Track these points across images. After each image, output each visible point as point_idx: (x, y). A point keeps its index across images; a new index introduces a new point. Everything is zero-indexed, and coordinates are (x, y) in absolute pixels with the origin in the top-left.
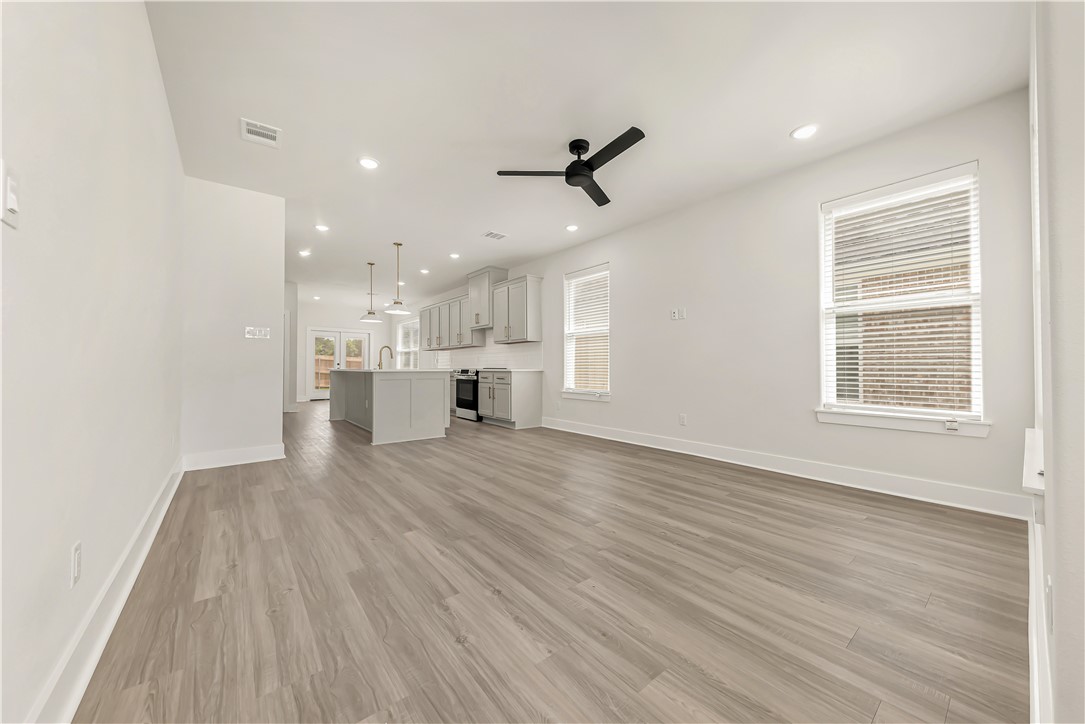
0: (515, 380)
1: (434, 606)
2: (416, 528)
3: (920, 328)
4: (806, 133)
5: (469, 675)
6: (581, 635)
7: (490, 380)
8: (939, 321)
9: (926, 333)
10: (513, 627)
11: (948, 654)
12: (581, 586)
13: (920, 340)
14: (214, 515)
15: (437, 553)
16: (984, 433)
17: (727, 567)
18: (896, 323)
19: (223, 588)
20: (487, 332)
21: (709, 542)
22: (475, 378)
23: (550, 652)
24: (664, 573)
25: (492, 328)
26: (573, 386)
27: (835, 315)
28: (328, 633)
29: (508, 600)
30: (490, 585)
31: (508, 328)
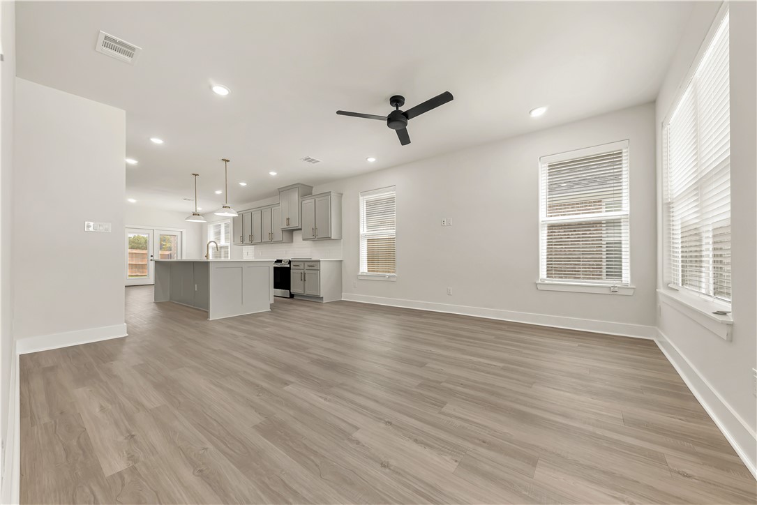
0: (323, 267)
1: (346, 441)
2: (292, 383)
3: (572, 235)
4: (538, 113)
5: (410, 491)
6: (471, 446)
7: (302, 267)
8: (582, 231)
9: (575, 238)
10: (416, 447)
11: (673, 419)
12: (444, 409)
13: (572, 241)
14: (80, 393)
15: (322, 400)
16: (631, 293)
17: (526, 384)
18: (559, 232)
19: (131, 458)
20: (294, 232)
21: (504, 369)
22: (288, 266)
23: (456, 461)
24: (492, 393)
25: (301, 229)
26: (366, 271)
27: (546, 225)
28: (266, 480)
29: (401, 428)
30: (381, 419)
31: (315, 229)
